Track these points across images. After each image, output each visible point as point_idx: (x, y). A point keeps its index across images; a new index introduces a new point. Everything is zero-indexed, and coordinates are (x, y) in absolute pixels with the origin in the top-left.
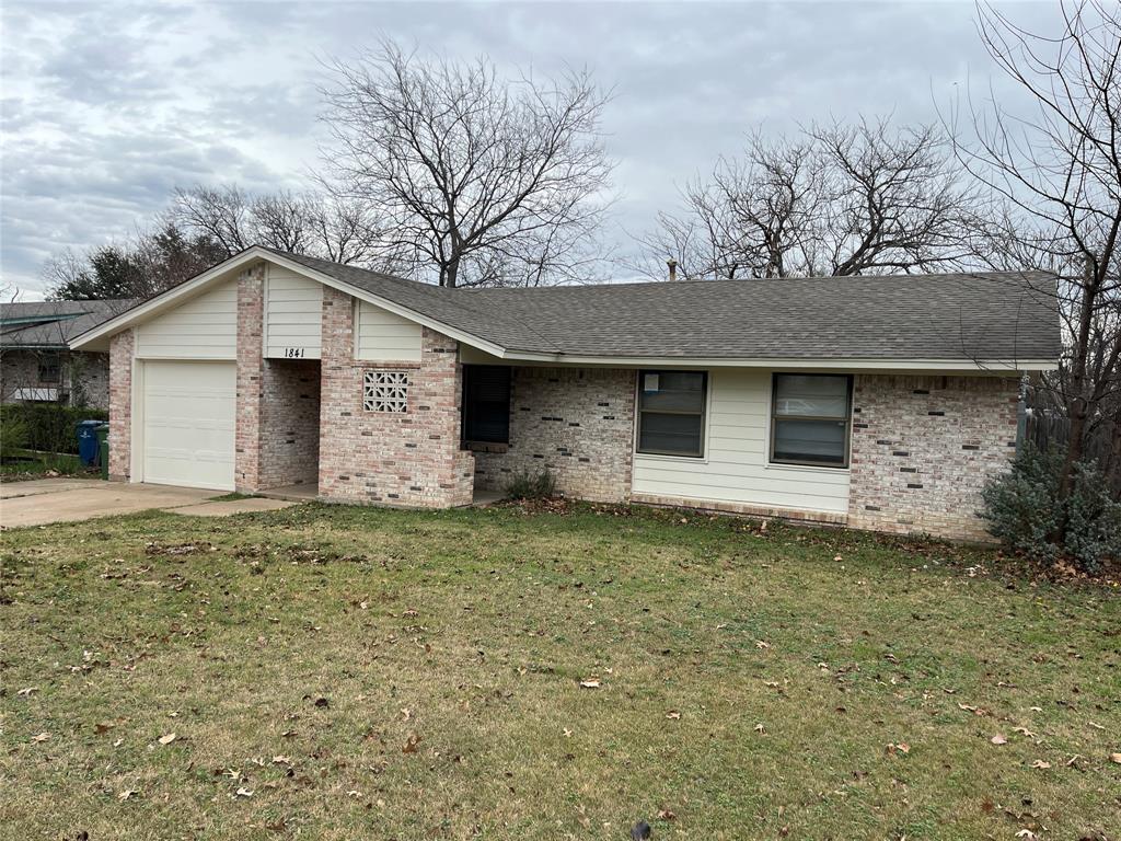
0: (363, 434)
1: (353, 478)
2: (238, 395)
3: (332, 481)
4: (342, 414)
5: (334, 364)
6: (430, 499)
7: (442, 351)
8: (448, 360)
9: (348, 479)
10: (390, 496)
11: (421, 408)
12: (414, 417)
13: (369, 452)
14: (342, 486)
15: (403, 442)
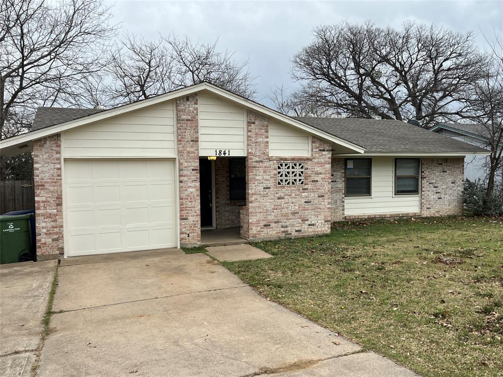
0: (279, 198)
1: (273, 225)
2: (181, 182)
3: (259, 228)
4: (264, 188)
5: (257, 159)
6: (320, 229)
7: (324, 150)
8: (327, 155)
9: (270, 225)
10: (296, 231)
11: (313, 181)
12: (309, 187)
13: (283, 208)
14: (265, 230)
15: (304, 200)
